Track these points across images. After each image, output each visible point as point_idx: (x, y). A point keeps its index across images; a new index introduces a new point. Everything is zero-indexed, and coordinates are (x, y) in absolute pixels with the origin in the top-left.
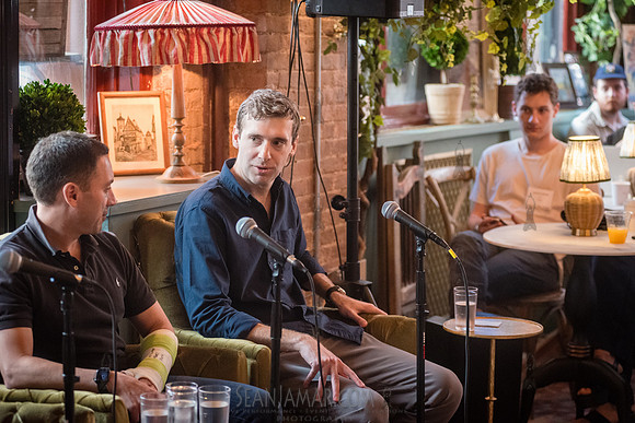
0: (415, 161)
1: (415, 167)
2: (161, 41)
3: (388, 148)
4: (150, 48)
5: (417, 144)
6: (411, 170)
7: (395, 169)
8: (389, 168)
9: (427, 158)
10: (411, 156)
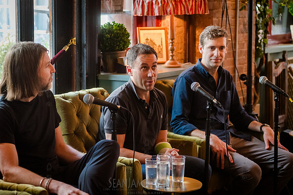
0: (283, 60)
1: (284, 62)
2: (164, 5)
3: (270, 54)
4: (159, 8)
5: (284, 52)
6: (281, 64)
7: (273, 64)
8: (271, 62)
9: (289, 59)
10: (281, 58)
